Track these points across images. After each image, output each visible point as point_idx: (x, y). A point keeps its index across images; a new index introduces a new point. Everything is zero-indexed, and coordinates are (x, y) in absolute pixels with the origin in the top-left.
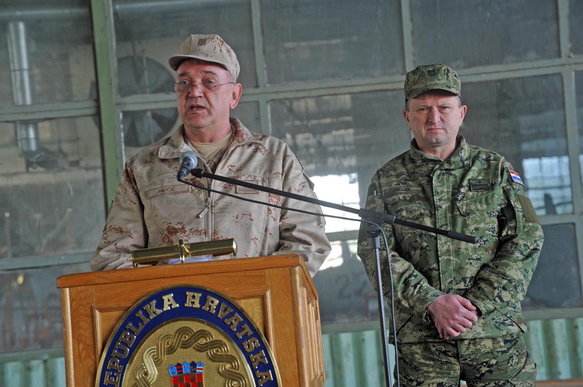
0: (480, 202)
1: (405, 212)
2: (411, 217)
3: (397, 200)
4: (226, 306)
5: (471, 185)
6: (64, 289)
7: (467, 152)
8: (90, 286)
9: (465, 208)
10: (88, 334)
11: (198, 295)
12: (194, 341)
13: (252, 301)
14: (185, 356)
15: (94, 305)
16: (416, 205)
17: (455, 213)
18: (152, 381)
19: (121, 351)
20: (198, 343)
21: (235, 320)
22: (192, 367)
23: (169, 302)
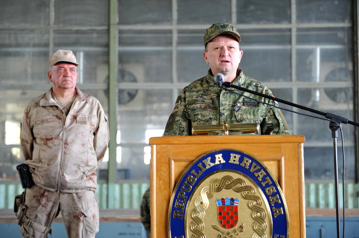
0: (250, 114)
1: (200, 116)
2: (204, 120)
3: (195, 107)
4: (255, 164)
5: (245, 102)
6: (153, 145)
7: (243, 80)
8: (169, 145)
9: (239, 116)
10: (166, 174)
11: (238, 156)
12: (233, 185)
13: (272, 163)
14: (227, 194)
15: (171, 157)
16: (208, 112)
17: (233, 119)
18: (205, 208)
19: (187, 187)
20: (236, 186)
21: (261, 174)
22: (231, 201)
23: (219, 159)
